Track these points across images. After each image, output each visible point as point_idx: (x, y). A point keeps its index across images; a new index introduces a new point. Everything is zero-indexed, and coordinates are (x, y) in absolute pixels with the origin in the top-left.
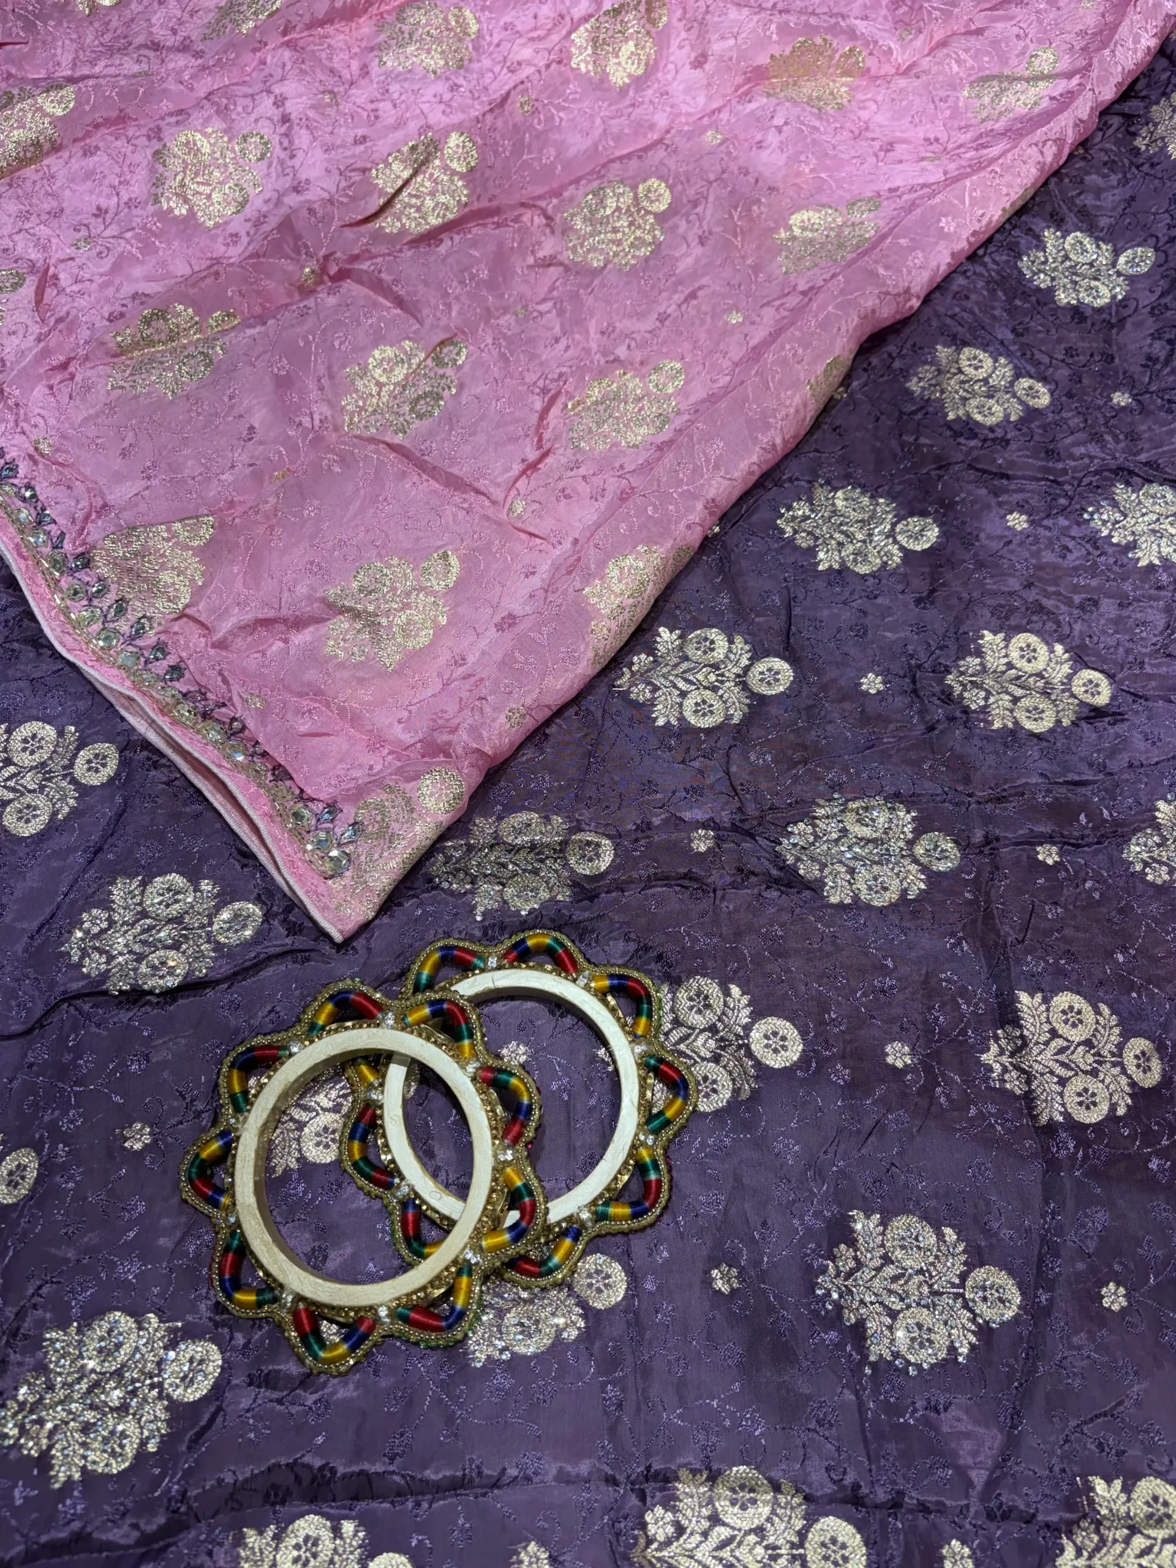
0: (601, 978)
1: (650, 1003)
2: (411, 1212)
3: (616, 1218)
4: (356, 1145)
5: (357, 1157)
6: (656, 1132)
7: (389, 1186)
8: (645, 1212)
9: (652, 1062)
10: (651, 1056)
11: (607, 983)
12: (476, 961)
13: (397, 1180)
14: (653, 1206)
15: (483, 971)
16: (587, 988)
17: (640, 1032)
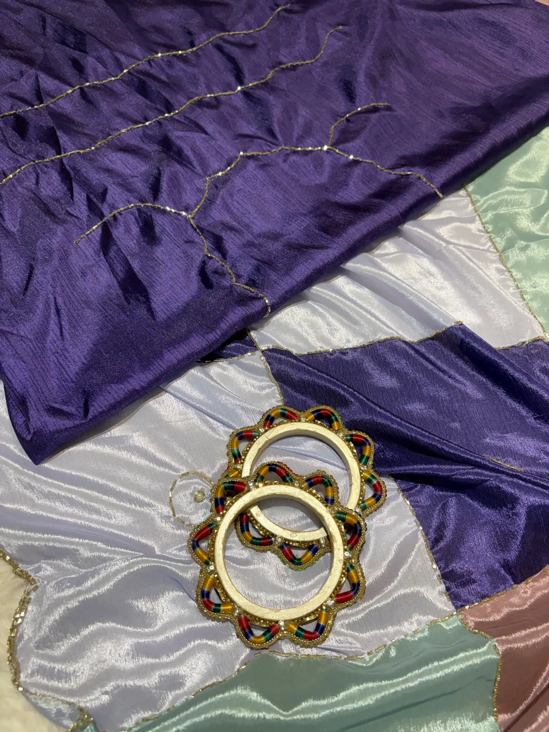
0: (309, 415)
1: (334, 415)
5: (251, 538)
6: (365, 463)
7: (271, 543)
9: (349, 438)
10: (347, 436)
11: (313, 416)
12: (254, 434)
13: (273, 539)
14: (382, 493)
15: (259, 436)
16: (306, 422)
17: (337, 429)
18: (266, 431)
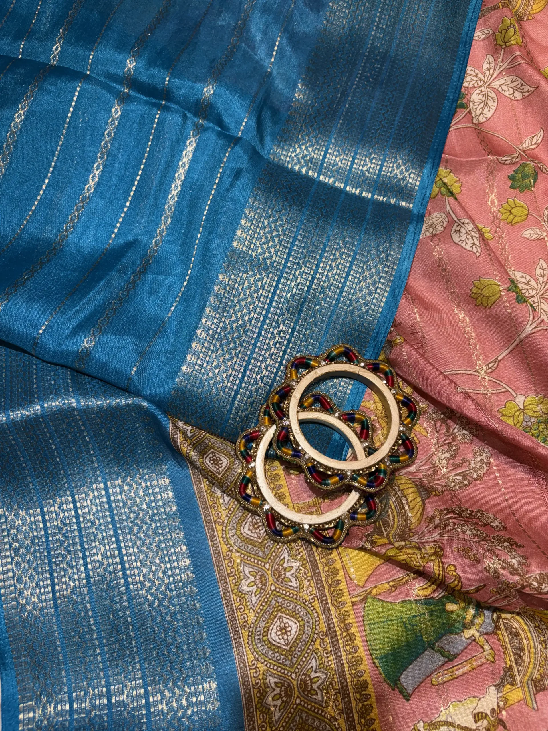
9: (404, 436)
11: (402, 398)
13: (285, 419)
14: (376, 486)
15: (357, 365)
16: (393, 395)
17: (405, 423)
18: (364, 367)
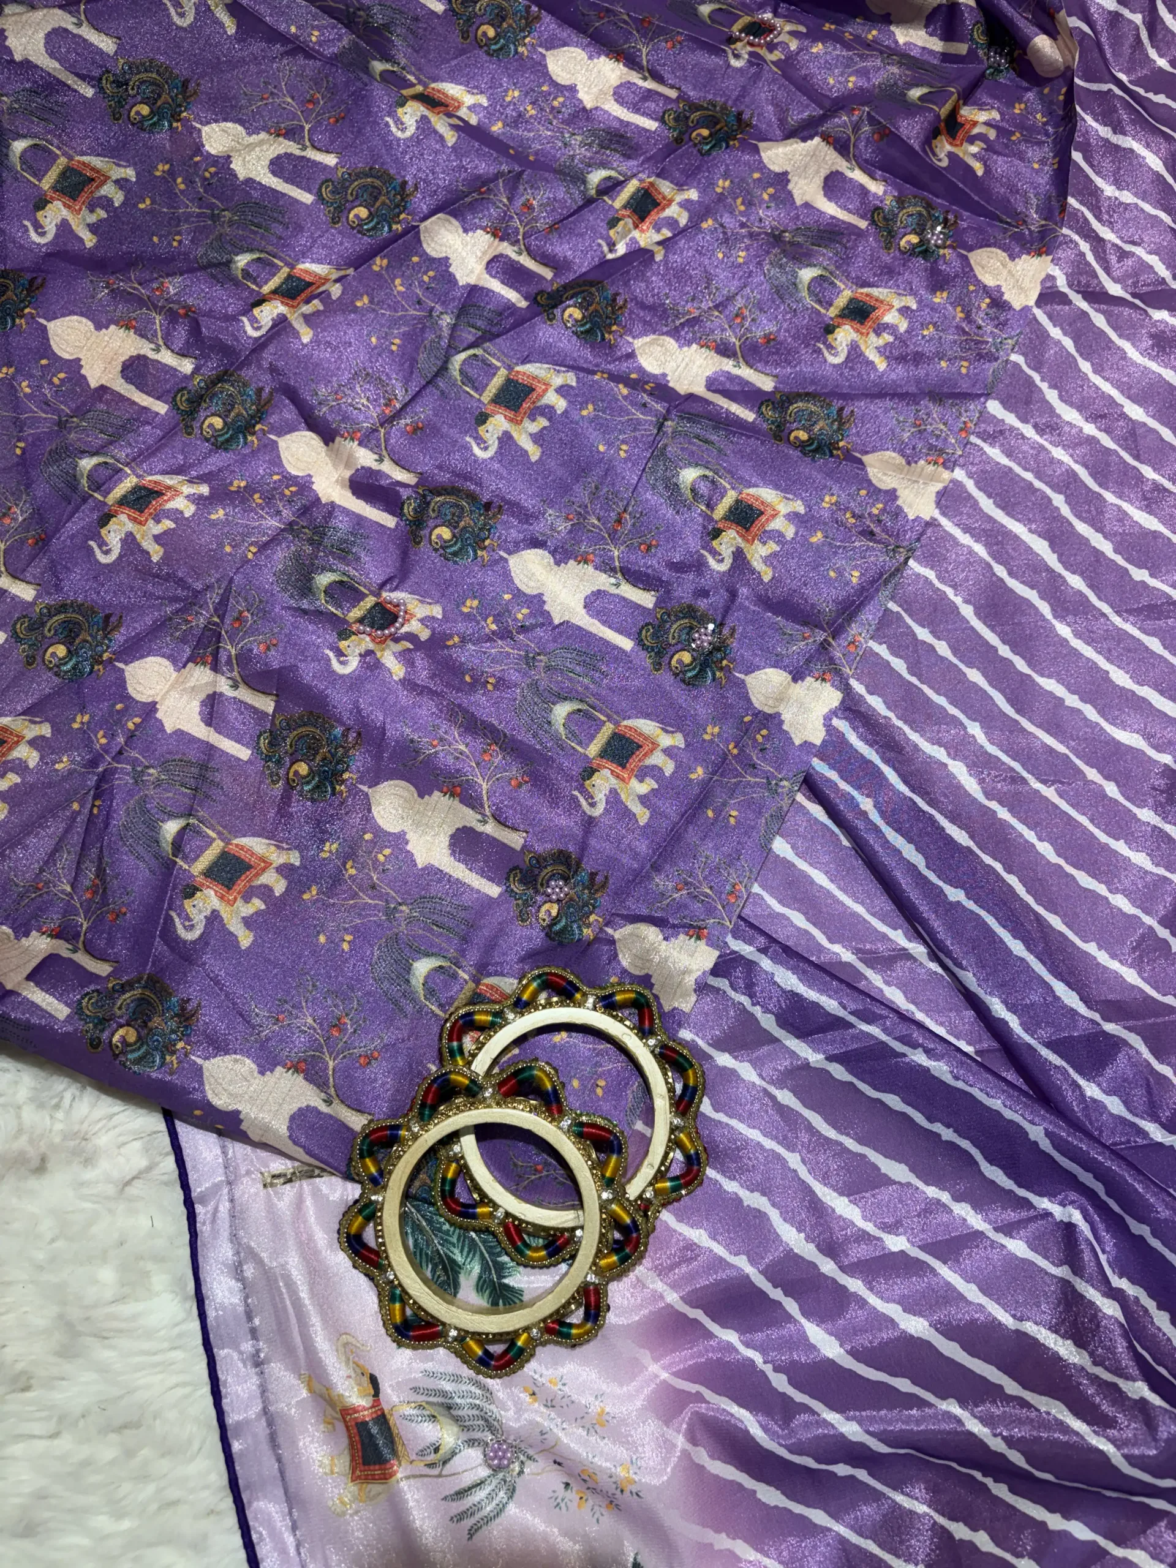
0: (483, 1215)
1: (443, 1191)
2: (647, 1025)
3: (487, 1013)
4: (691, 1083)
5: (690, 1072)
7: (664, 1046)
8: (463, 1016)
11: (479, 1210)
14: (456, 1021)
